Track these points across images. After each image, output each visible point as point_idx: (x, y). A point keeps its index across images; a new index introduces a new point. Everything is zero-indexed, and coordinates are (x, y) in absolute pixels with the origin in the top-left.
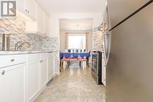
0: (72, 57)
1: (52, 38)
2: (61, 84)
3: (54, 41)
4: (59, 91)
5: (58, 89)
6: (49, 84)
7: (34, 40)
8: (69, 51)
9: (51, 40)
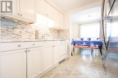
0: (85, 45)
1: (65, 30)
2: (69, 65)
3: (67, 32)
4: (66, 70)
5: (66, 69)
6: (61, 63)
7: (54, 32)
8: (82, 39)
9: (65, 31)
